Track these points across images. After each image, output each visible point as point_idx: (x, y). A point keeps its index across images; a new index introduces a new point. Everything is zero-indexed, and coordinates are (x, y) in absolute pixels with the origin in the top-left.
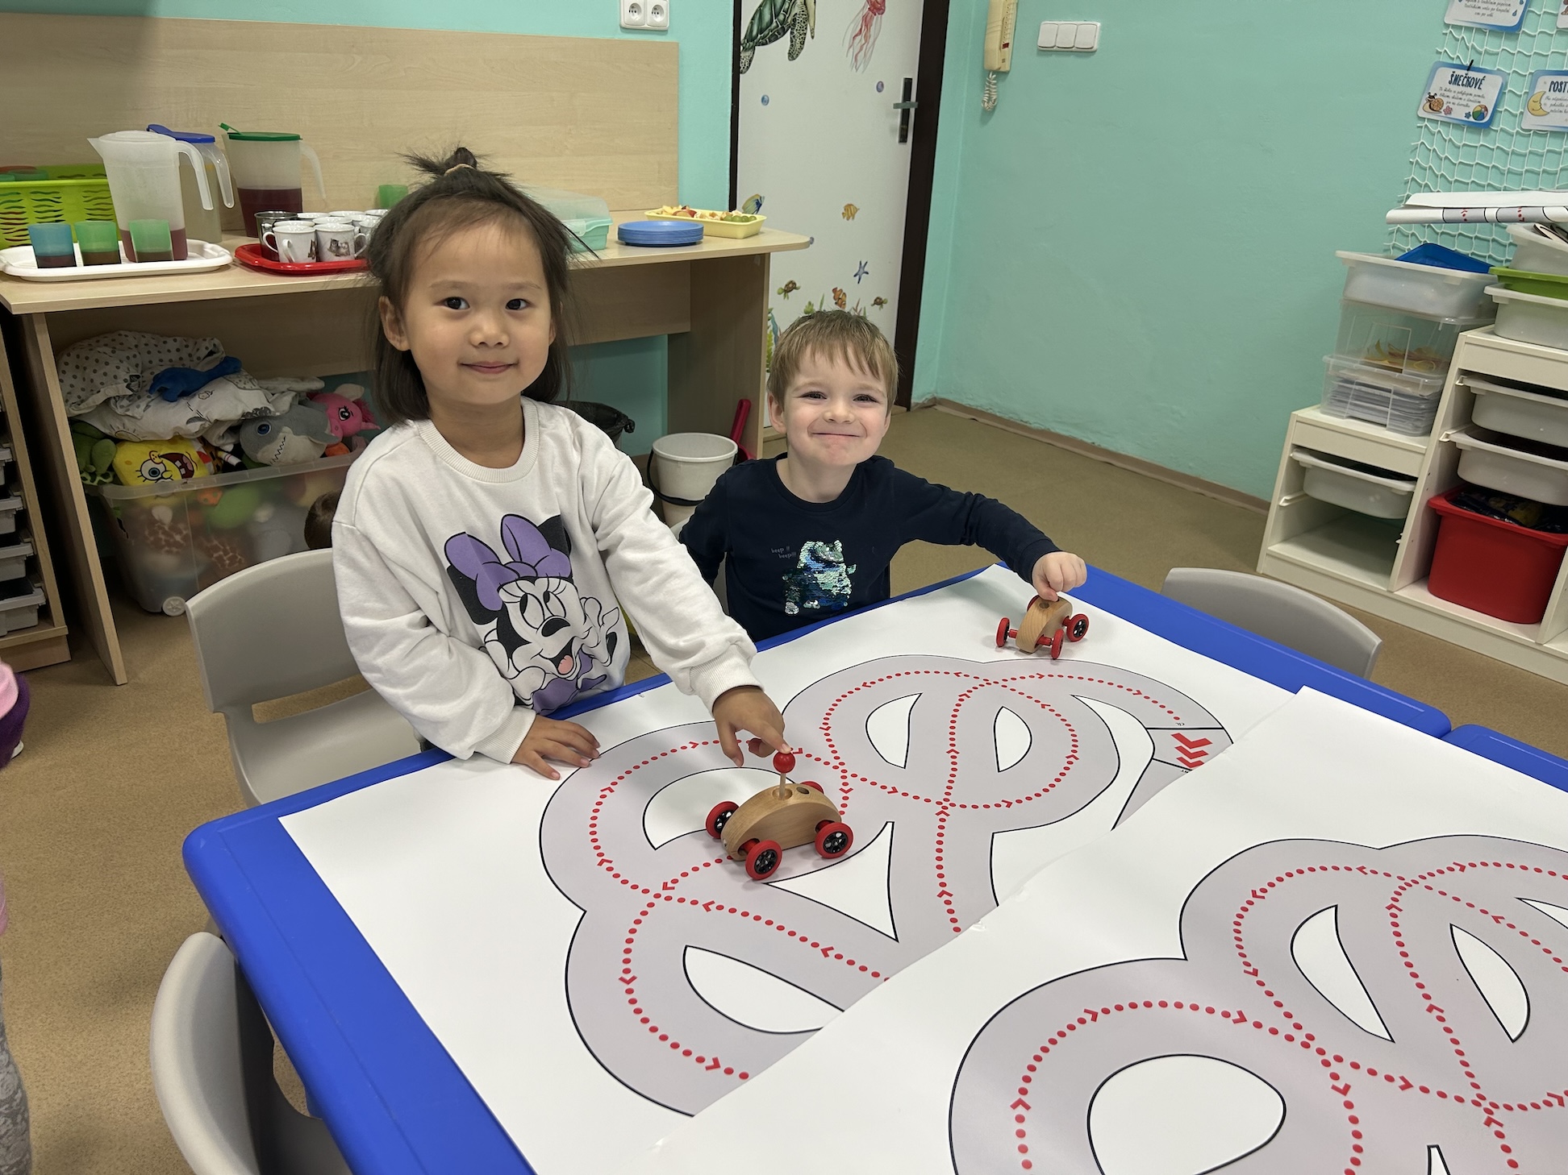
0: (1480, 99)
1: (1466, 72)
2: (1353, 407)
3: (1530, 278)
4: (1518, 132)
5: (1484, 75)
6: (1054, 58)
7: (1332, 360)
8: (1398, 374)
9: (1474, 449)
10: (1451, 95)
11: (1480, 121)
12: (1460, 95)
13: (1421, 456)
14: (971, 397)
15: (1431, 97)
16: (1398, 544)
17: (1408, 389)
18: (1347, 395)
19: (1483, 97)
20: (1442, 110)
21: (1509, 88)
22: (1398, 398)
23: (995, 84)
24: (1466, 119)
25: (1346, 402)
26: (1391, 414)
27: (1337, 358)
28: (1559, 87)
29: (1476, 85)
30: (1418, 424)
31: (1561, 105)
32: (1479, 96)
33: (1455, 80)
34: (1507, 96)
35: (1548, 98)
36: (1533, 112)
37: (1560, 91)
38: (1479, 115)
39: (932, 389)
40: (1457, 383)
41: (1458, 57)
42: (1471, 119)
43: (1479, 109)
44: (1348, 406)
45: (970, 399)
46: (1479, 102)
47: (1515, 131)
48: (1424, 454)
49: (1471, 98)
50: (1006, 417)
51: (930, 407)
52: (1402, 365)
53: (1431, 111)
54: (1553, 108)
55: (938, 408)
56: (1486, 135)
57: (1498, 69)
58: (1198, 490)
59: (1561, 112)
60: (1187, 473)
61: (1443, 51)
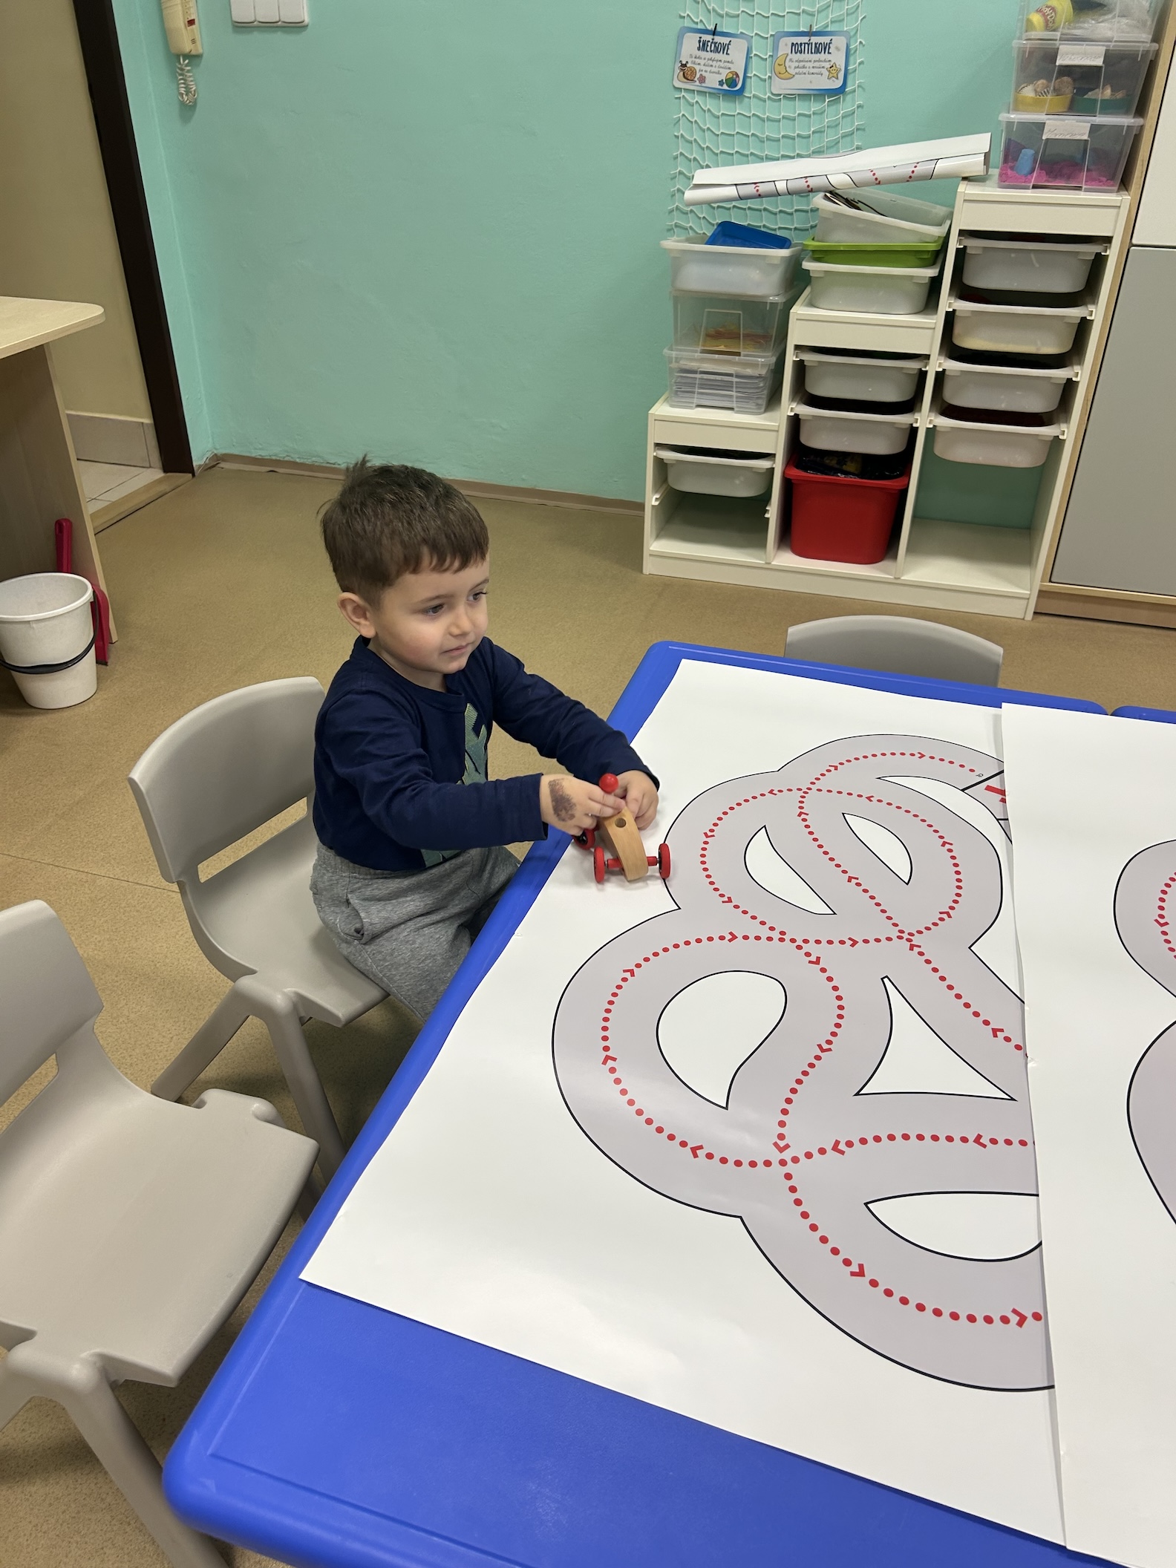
0: (729, 65)
1: (712, 37)
2: (699, 396)
3: (842, 249)
4: (769, 97)
5: (729, 39)
6: (256, 36)
7: (674, 352)
8: (737, 357)
9: (816, 417)
10: (702, 62)
11: (733, 89)
12: (711, 63)
13: (775, 433)
14: (260, 447)
15: (683, 66)
16: (768, 519)
17: (748, 370)
18: (693, 385)
19: (732, 62)
20: (696, 79)
21: (754, 52)
22: (738, 380)
23: (188, 71)
24: (720, 87)
25: (693, 392)
26: (737, 397)
27: (677, 350)
28: (800, 49)
29: (724, 50)
31: (804, 67)
32: (728, 62)
33: (703, 46)
34: (754, 59)
35: (791, 60)
36: (781, 76)
37: (801, 53)
38: (732, 82)
39: (210, 446)
40: (795, 359)
41: (701, 21)
42: (725, 87)
43: (730, 75)
44: (696, 396)
45: (260, 449)
46: (729, 68)
47: (767, 97)
48: (777, 431)
49: (722, 64)
50: (308, 462)
51: (214, 466)
52: (739, 348)
53: (686, 80)
54: (797, 70)
55: (223, 465)
56: (741, 102)
57: (741, 33)
58: (537, 501)
59: (805, 74)
60: (522, 486)
61: (686, 15)
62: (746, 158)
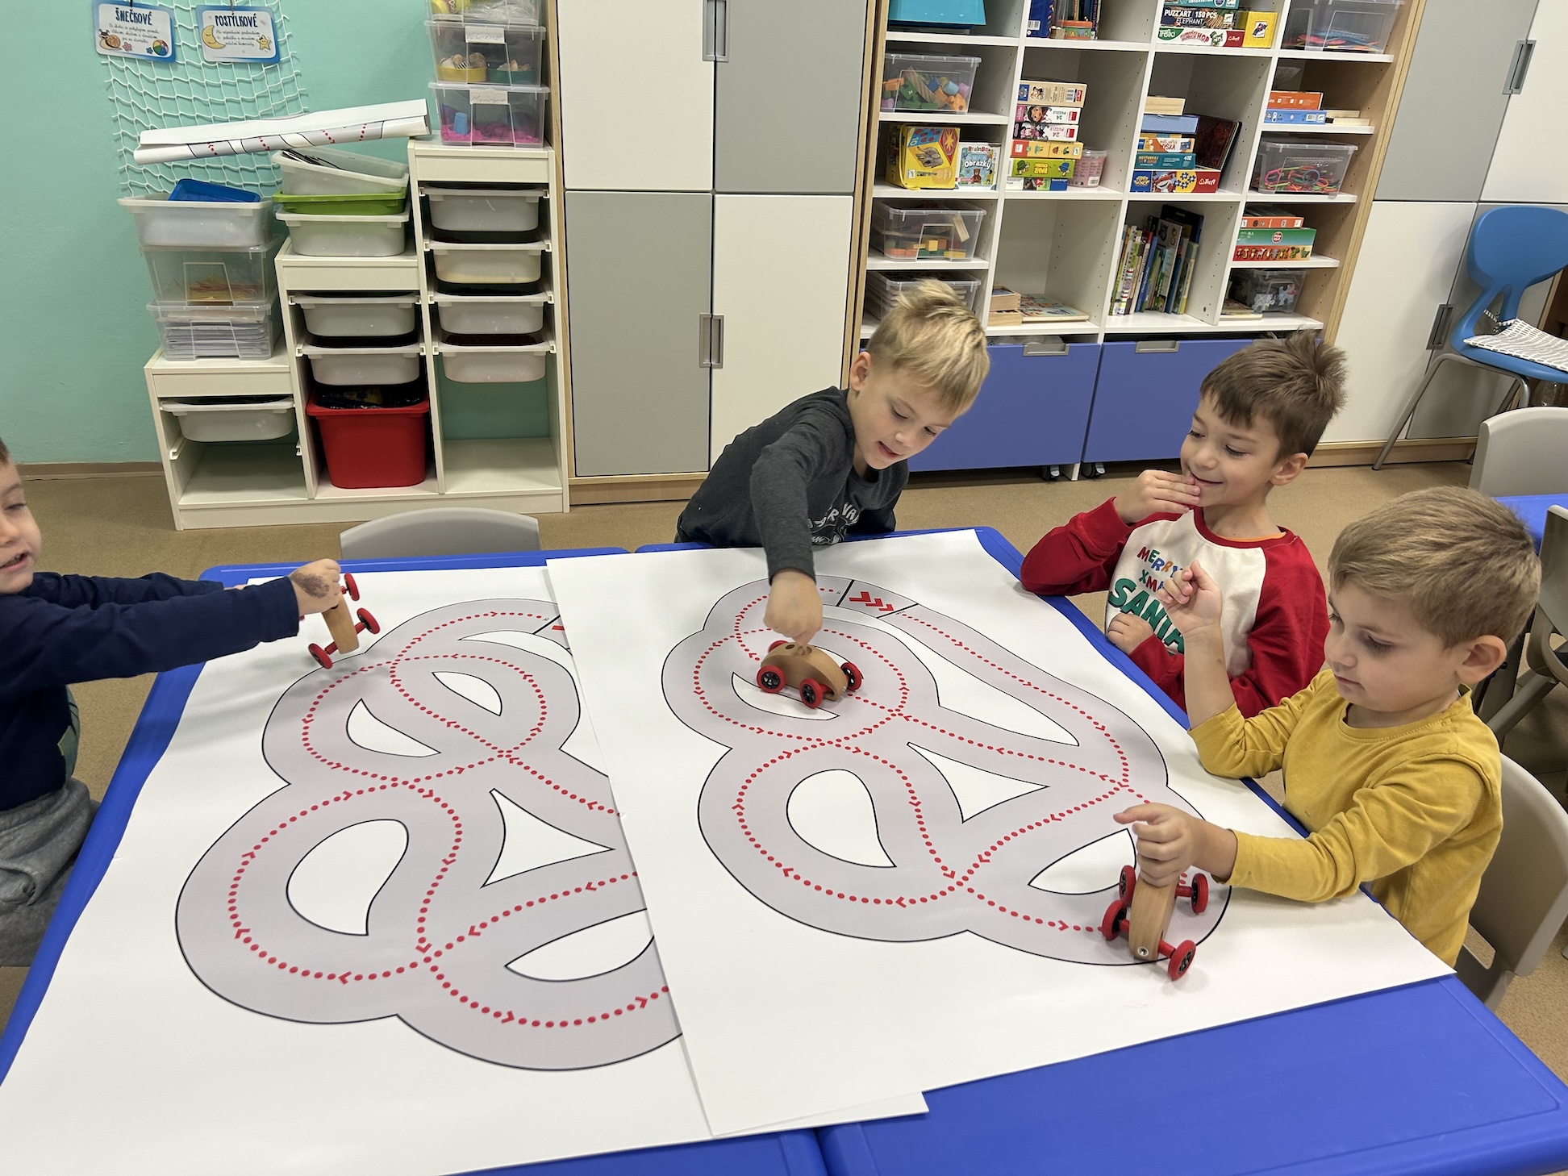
0: (155, 35)
1: (130, 8)
2: (198, 347)
4: (203, 65)
5: (150, 10)
7: (159, 307)
8: (230, 307)
9: (325, 356)
10: (125, 31)
11: (163, 56)
12: (134, 32)
13: (287, 375)
15: (104, 34)
16: (301, 457)
17: (244, 318)
18: (188, 337)
19: (156, 32)
20: (121, 47)
21: (178, 23)
22: (237, 328)
24: (149, 55)
25: (190, 344)
26: (239, 345)
27: (161, 304)
28: (225, 22)
29: (145, 20)
30: (265, 347)
31: (233, 38)
32: (153, 32)
33: (122, 16)
34: (179, 30)
35: (218, 31)
36: (210, 45)
37: (227, 25)
38: (160, 50)
40: (290, 304)
42: (154, 54)
43: (159, 44)
46: (155, 37)
47: (201, 64)
48: (290, 373)
49: (146, 34)
52: (230, 298)
53: (110, 48)
54: (227, 41)
56: (175, 69)
59: (235, 44)
62: (193, 120)
